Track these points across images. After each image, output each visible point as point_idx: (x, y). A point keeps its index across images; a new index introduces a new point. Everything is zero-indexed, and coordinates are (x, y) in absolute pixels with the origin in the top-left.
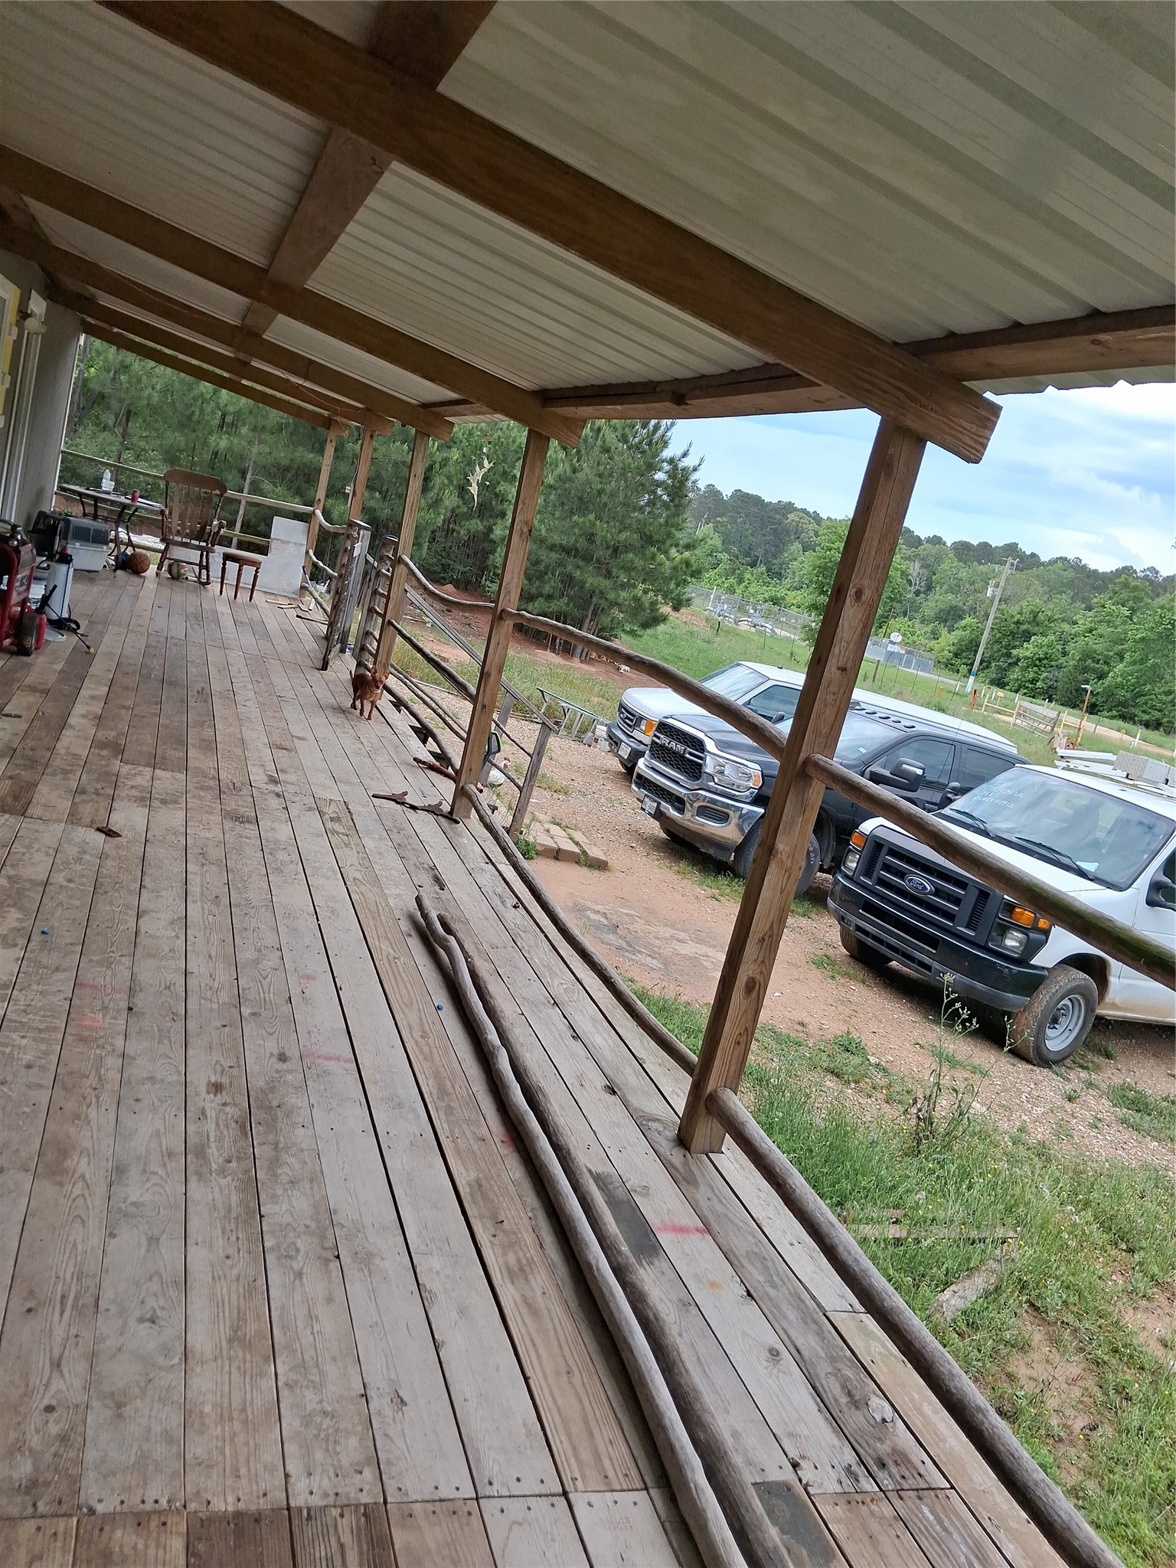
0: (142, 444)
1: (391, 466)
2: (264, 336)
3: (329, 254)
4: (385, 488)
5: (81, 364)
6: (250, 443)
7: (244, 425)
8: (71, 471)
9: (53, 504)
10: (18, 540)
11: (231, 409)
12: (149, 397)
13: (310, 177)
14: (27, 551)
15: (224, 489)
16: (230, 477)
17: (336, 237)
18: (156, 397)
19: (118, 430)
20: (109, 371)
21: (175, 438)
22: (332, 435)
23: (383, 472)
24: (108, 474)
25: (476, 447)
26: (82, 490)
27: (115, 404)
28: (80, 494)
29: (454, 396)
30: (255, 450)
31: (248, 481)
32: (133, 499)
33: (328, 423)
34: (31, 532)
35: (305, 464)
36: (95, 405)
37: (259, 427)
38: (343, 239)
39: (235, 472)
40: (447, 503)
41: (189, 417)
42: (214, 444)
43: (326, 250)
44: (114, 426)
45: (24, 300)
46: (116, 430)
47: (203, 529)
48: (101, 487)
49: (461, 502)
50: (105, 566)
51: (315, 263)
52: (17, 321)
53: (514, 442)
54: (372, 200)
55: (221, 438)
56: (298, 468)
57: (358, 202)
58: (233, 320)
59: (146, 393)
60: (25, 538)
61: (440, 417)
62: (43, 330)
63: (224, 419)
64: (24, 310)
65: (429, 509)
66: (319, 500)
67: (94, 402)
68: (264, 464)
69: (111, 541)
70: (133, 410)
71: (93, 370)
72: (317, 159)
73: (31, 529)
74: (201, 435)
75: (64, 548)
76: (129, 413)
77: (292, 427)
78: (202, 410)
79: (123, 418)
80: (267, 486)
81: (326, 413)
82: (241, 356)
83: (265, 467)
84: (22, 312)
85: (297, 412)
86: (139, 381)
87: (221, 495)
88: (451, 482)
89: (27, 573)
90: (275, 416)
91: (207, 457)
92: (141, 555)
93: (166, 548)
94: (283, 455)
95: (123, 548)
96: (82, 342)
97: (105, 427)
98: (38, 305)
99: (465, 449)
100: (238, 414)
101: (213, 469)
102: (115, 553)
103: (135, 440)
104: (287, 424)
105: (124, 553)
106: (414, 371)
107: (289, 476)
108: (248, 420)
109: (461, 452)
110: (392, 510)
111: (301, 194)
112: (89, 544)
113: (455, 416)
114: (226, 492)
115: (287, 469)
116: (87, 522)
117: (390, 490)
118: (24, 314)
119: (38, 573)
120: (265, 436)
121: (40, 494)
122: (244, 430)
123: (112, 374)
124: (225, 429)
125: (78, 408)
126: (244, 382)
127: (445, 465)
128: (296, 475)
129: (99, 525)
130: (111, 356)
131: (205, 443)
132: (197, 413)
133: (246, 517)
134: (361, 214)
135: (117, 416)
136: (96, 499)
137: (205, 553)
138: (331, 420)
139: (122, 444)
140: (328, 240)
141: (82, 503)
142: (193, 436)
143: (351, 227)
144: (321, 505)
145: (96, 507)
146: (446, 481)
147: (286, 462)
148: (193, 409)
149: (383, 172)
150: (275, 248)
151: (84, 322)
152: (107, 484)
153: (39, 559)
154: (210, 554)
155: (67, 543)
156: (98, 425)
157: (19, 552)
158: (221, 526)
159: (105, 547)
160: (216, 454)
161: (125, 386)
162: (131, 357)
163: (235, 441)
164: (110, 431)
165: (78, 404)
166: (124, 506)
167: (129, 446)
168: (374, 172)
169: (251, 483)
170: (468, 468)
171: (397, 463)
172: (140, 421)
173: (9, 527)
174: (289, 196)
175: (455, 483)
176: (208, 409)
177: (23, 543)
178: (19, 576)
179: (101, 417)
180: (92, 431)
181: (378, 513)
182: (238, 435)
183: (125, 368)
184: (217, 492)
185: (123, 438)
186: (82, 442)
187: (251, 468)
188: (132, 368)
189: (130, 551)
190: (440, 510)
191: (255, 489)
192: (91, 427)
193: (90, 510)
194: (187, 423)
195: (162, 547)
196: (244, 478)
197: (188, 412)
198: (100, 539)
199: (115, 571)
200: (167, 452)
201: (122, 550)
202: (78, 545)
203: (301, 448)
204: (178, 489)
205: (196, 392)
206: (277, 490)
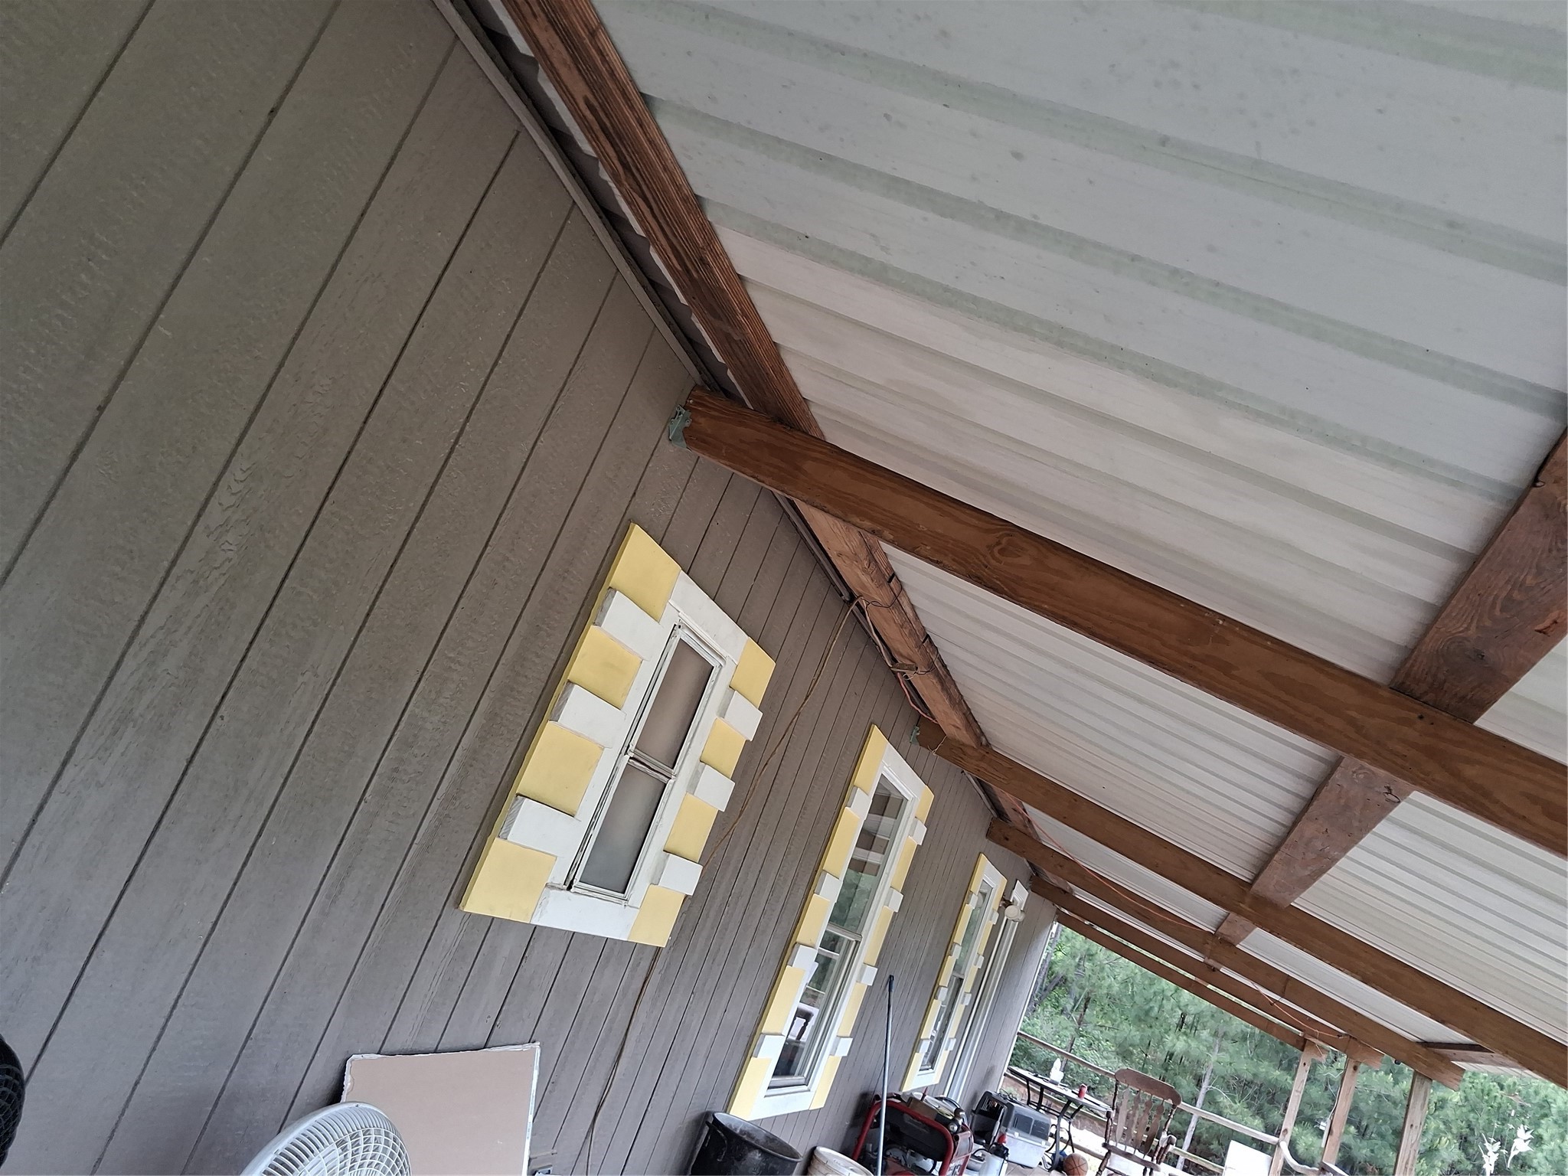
0: (1097, 1033)
1: (1372, 1098)
2: (1238, 946)
3: (1325, 876)
4: (1364, 1123)
5: (1049, 948)
6: (1210, 1048)
7: (1204, 1028)
8: (1023, 1053)
9: (1001, 1086)
10: (959, 1126)
11: (1192, 1009)
12: (1110, 986)
13: (1310, 802)
14: (965, 1139)
15: (1177, 1099)
16: (1184, 1082)
17: (1335, 860)
18: (1116, 988)
19: (1075, 1016)
20: (1074, 957)
21: (1131, 1032)
22: (1306, 1058)
23: (1362, 1105)
24: (1058, 1064)
25: (1483, 1091)
26: (1031, 1076)
27: (1076, 990)
28: (1028, 1080)
29: (1467, 1040)
30: (1214, 1057)
31: (1203, 1091)
32: (1080, 1095)
33: (1302, 1044)
34: (974, 1112)
35: (1270, 1081)
36: (1057, 988)
37: (1221, 1033)
38: (1342, 862)
39: (1189, 1077)
40: (1444, 1154)
41: (1147, 1013)
42: (1170, 1045)
43: (1323, 871)
44: (1072, 1011)
45: (1009, 889)
46: (1072, 1015)
47: (1150, 1140)
48: (1048, 1075)
49: (1463, 1156)
50: (1040, 1164)
51: (1305, 883)
52: (999, 907)
53: (1536, 1093)
54: (1382, 828)
55: (1178, 1039)
56: (1261, 1085)
57: (1365, 829)
58: (1208, 928)
59: (1108, 981)
60: (966, 1123)
61: (1446, 1061)
62: (1021, 917)
63: (1183, 1019)
64: (1006, 899)
65: (1420, 1158)
66: (1286, 1130)
67: (1057, 985)
68: (1223, 1075)
69: (1052, 1136)
70: (1092, 998)
71: (1060, 954)
72: (1319, 786)
73: (974, 1109)
74: (1157, 1032)
75: (1002, 1137)
76: (1088, 1000)
77: (1257, 1038)
78: (1161, 1007)
79: (1081, 1002)
80: (1224, 1099)
81: (1301, 1034)
82: (1211, 962)
83: (1223, 1077)
84: (1005, 900)
85: (1268, 1027)
86: (1102, 969)
87: (1174, 1106)
88: (1449, 1129)
89: (960, 1162)
90: (1238, 1025)
91: (1161, 1056)
92: (1079, 1158)
93: (1108, 1155)
94: (1245, 1067)
95: (1062, 1145)
96: (1054, 930)
97: (1062, 1011)
98: (1020, 894)
99: (1468, 1090)
100: (1198, 1016)
101: (1166, 1070)
102: (1053, 1151)
103: (1090, 1028)
104: (1253, 1035)
105: (1062, 1153)
106: (1419, 1008)
107: (1251, 1091)
108: (1208, 1024)
109: (1463, 1095)
110: (1372, 1151)
111: (1298, 818)
112: (1028, 1136)
113: (1462, 1060)
114: (1179, 1103)
115: (1249, 1084)
116: (1030, 1111)
117: (1371, 1127)
118: (1006, 902)
119: (972, 1163)
120: (1227, 1044)
121: (990, 1073)
122: (1205, 1034)
123: (1077, 960)
124: (1183, 1030)
125: (1041, 989)
126: (1210, 986)
127: (1442, 1107)
128: (1259, 1092)
129: (1040, 1116)
130: (1078, 945)
131: (1161, 1041)
132: (1156, 1009)
133: (1197, 1131)
134: (1368, 840)
135: (1076, 1001)
136: (1043, 1087)
137: (1149, 1170)
138: (1305, 1040)
139: (1077, 1030)
140: (1324, 863)
141: (1028, 1088)
142: (1149, 1032)
143: (1354, 852)
144: (1288, 1137)
145: (1041, 1095)
146: (1442, 1127)
147: (1249, 1076)
148: (1152, 1004)
149: (1399, 802)
150: (1263, 863)
151: (1058, 912)
152: (1056, 1074)
153: (976, 1147)
154: (1154, 1172)
155: (1006, 1131)
156: (1055, 1007)
157: (957, 1138)
158: (1170, 1142)
159: (1044, 1142)
160: (1171, 1055)
161: (1088, 973)
162: (1095, 947)
163: (1194, 1044)
164: (1067, 1014)
165: (1042, 985)
166: (1070, 1100)
167: (1084, 1033)
168: (1388, 800)
169: (1208, 1093)
170: (1472, 1115)
171: (1379, 1096)
172: (1098, 1009)
173: (954, 1109)
174: (1285, 818)
175: (1454, 1131)
176: (1168, 1006)
177: (964, 1129)
178: (952, 1165)
179: (1062, 1001)
180: (1050, 1012)
181: (1355, 1153)
182: (1197, 1038)
183: (1090, 956)
184: (1170, 1101)
185: (1079, 1024)
186: (1039, 1022)
187: (1208, 1077)
188: (1097, 957)
189: (1068, 1151)
190: (1436, 1162)
191: (1211, 1101)
192: (1050, 1008)
193: (1035, 1099)
194: (1144, 1017)
195: (1104, 1152)
196: (1199, 1084)
197: (1147, 1007)
198: (1039, 1131)
199: (1050, 1170)
200: (1120, 1046)
201: (1061, 1148)
202: (1017, 1134)
203: (1266, 1063)
204: (1128, 1091)
205: (1155, 988)
206: (1235, 1106)
